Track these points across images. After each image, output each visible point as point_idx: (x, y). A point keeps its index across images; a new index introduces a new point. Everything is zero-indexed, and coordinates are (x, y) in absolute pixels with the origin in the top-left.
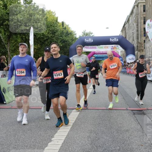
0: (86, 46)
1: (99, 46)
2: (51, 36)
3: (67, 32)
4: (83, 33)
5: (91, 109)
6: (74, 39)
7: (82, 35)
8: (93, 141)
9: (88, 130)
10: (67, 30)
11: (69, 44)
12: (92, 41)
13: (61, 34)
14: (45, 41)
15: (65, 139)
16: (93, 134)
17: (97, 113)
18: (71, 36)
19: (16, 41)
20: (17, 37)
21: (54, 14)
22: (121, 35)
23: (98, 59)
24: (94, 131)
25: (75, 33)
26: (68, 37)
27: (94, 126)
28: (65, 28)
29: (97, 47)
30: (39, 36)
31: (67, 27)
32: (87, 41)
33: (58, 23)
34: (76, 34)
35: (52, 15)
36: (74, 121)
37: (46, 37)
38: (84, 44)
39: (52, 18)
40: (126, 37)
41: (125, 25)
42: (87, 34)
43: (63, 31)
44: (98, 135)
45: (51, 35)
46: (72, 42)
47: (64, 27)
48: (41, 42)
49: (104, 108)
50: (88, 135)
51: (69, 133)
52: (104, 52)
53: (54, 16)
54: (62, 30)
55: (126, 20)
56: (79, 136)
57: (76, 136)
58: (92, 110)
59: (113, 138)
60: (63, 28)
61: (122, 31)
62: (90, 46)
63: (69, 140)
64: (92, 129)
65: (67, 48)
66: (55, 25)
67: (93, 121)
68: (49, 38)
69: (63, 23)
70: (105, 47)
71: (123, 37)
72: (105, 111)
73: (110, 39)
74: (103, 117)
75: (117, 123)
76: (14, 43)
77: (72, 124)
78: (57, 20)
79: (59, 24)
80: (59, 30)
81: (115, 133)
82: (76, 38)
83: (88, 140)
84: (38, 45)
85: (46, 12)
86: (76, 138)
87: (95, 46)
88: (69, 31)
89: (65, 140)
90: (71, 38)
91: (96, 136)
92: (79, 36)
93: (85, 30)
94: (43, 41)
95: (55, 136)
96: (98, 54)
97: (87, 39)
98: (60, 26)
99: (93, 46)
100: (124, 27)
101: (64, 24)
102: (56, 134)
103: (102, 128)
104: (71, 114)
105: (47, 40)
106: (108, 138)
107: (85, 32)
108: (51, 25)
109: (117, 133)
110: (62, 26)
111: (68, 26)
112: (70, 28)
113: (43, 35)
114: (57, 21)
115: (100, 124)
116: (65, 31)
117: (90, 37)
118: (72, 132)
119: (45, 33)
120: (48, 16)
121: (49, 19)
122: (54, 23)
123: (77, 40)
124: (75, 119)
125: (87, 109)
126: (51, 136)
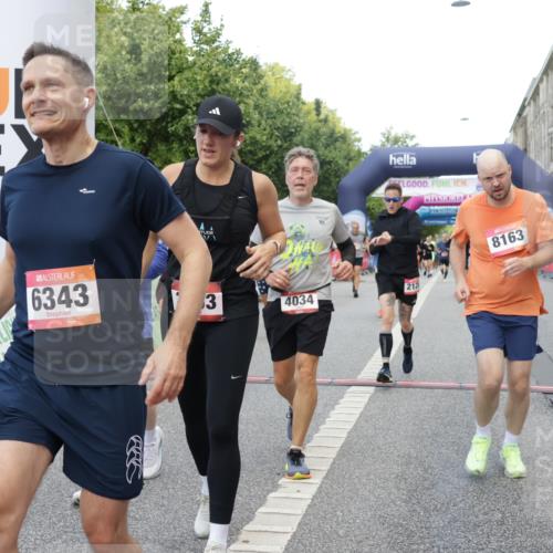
0: (392, 179)
1: (436, 179)
2: (280, 147)
3: (332, 133)
4: (383, 134)
5: (408, 387)
6: (352, 154)
7: (378, 144)
8: (415, 491)
9: (398, 456)
10: (331, 125)
11: (336, 172)
12: (414, 161)
13: (311, 139)
15: (323, 482)
16: (416, 468)
17: (428, 400)
18: (344, 146)
20: (170, 150)
21: (290, 73)
22: (510, 142)
23: (432, 222)
24: (416, 458)
25: (357, 136)
26: (335, 149)
27: (418, 441)
28: (326, 120)
29: (429, 180)
31: (330, 118)
32: (398, 161)
33: (304, 103)
34: (359, 140)
35: (281, 77)
36: (353, 424)
37: (265, 148)
38: (389, 172)
39: (282, 86)
40: (526, 150)
41: (523, 108)
42: (396, 140)
43: (317, 131)
44: (429, 471)
45: (279, 142)
46: (348, 164)
47: (322, 117)
49: (452, 384)
50: (397, 469)
51: (334, 463)
52: (453, 199)
53: (290, 80)
54: (314, 126)
56: (368, 474)
57: (358, 474)
58: (411, 390)
60: (320, 121)
61: (514, 128)
62: (405, 180)
63: (335, 487)
64: (412, 450)
65: (329, 184)
66: (294, 111)
67: (414, 424)
68: (272, 152)
69: (318, 104)
70: (456, 182)
71: (516, 148)
72: (455, 392)
73: (475, 157)
74: (447, 412)
77: (345, 435)
78: (299, 94)
79: (305, 108)
80: (306, 127)
82: (359, 153)
83: (399, 489)
85: (264, 68)
86: (359, 480)
87: (422, 179)
88: (337, 130)
89: (321, 487)
90: (344, 153)
91: (426, 476)
93: (391, 128)
94: (251, 162)
96: (434, 205)
97: (397, 157)
98: (308, 113)
99: (417, 180)
100: (520, 114)
101: (323, 106)
103: (443, 450)
104: (341, 401)
105: (266, 158)
107: (389, 133)
108: (280, 112)
110: (314, 113)
111: (333, 112)
112: (340, 119)
113: (252, 144)
114: (298, 96)
115: (436, 435)
116: (324, 130)
117: (408, 149)
118: (344, 460)
119: (258, 137)
120: (269, 80)
121: (275, 91)
122: (288, 103)
123: (363, 159)
124: (354, 419)
125: (395, 386)
126: (276, 470)
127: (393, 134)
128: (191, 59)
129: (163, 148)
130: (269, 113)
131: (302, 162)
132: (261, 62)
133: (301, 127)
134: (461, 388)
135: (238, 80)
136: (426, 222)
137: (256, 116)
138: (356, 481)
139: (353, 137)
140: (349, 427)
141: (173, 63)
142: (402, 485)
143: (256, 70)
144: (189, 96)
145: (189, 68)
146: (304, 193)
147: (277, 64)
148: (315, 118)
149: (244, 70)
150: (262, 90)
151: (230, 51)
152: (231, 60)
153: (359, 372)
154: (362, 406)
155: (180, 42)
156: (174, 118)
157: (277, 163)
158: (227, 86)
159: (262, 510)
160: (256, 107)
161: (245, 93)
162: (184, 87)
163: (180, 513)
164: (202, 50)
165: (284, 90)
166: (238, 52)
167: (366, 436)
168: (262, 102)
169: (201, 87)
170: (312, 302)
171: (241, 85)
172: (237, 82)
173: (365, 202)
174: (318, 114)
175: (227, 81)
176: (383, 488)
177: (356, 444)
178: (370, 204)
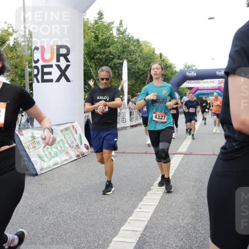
0: (188, 81)
3: (166, 65)
4: (184, 65)
5: (195, 154)
6: (173, 72)
7: (182, 69)
9: (193, 179)
10: (166, 62)
12: (195, 74)
14: (140, 75)
17: (203, 159)
18: (170, 70)
21: (151, 44)
24: (199, 179)
26: (167, 70)
28: (164, 60)
29: (200, 81)
30: (133, 70)
32: (190, 74)
33: (156, 54)
34: (176, 67)
35: (148, 46)
37: (142, 71)
38: (186, 78)
39: (148, 48)
42: (189, 67)
46: (172, 76)
47: (162, 59)
48: (135, 76)
49: (211, 153)
50: (193, 183)
52: (209, 88)
53: (151, 46)
56: (182, 185)
58: (196, 156)
60: (162, 61)
62: (193, 81)
64: (198, 177)
66: (152, 57)
67: (198, 168)
69: (161, 55)
70: (211, 82)
73: (217, 73)
78: (154, 51)
79: (156, 56)
82: (176, 72)
83: (193, 190)
84: (132, 80)
85: (141, 42)
87: (198, 81)
88: (168, 64)
90: (170, 72)
92: (179, 70)
94: (138, 76)
95: (155, 184)
96: (203, 90)
98: (157, 58)
99: (195, 81)
101: (163, 55)
105: (143, 74)
107: (186, 64)
108: (147, 58)
110: (159, 58)
111: (166, 57)
112: (168, 60)
113: (138, 69)
114: (154, 53)
117: (193, 70)
119: (140, 67)
120: (143, 46)
121: (145, 51)
122: (150, 54)
123: (177, 74)
124: (177, 166)
125: (191, 154)
126: (150, 184)
127: (188, 65)
128: (116, 40)
130: (144, 58)
132: (140, 40)
136: (200, 96)
137: (139, 59)
139: (173, 66)
140: (175, 169)
141: (110, 41)
142: (195, 189)
143: (138, 43)
144: (115, 53)
145: (115, 43)
147: (146, 41)
148: (160, 60)
149: (135, 43)
150: (141, 50)
151: (130, 37)
152: (130, 40)
153: (178, 150)
154: (179, 161)
155: (112, 34)
156: (110, 61)
158: (129, 49)
159: (145, 197)
160: (139, 56)
161: (135, 51)
162: (113, 50)
163: (117, 198)
164: (120, 37)
165: (149, 50)
166: (132, 37)
167: (181, 172)
168: (141, 54)
169: (120, 49)
171: (133, 49)
172: (132, 47)
173: (178, 89)
174: (161, 58)
175: (129, 47)
176: (188, 190)
177: (177, 174)
178: (180, 90)
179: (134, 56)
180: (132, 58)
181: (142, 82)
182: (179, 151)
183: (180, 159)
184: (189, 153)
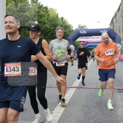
0: (81, 37)
1: (91, 37)
4: (78, 26)
6: (71, 31)
7: (77, 28)
8: (86, 114)
9: (82, 105)
10: (66, 24)
11: (67, 35)
12: (86, 32)
14: (48, 33)
16: (86, 108)
17: (89, 91)
19: (25, 33)
20: (26, 29)
21: (55, 11)
22: (110, 27)
23: (91, 47)
24: (86, 105)
25: (72, 26)
27: (87, 101)
28: (64, 22)
29: (90, 37)
30: (43, 29)
31: (65, 22)
32: (82, 32)
33: (59, 18)
34: (73, 27)
35: (53, 12)
36: (71, 97)
37: (49, 29)
38: (80, 35)
39: (53, 14)
40: (113, 29)
41: (113, 19)
42: (82, 27)
44: (90, 109)
45: (53, 28)
46: (70, 33)
47: (63, 21)
48: (44, 33)
49: (95, 87)
50: (82, 108)
51: (66, 107)
52: (96, 42)
53: (55, 12)
54: (61, 24)
55: (114, 16)
56: (75, 110)
57: (72, 110)
59: (103, 112)
60: (63, 23)
61: (110, 24)
62: (84, 37)
63: (66, 113)
64: (85, 104)
66: (56, 20)
68: (51, 30)
70: (96, 38)
71: (111, 29)
72: (96, 89)
73: (101, 31)
74: (94, 94)
75: (106, 100)
76: (23, 34)
77: (69, 100)
78: (58, 16)
79: (59, 19)
80: (59, 24)
81: (104, 107)
82: (73, 30)
83: (82, 113)
84: (42, 36)
85: (49, 9)
87: (88, 37)
88: (67, 25)
89: (63, 113)
90: (69, 30)
92: (75, 29)
93: (80, 24)
94: (46, 33)
95: (55, 109)
96: (91, 43)
97: (82, 31)
98: (60, 20)
99: (87, 37)
100: (112, 21)
101: (63, 19)
102: (56, 108)
103: (93, 104)
104: (68, 92)
106: (98, 111)
108: (53, 20)
109: (105, 108)
110: (61, 20)
111: (66, 20)
112: (68, 22)
113: (46, 28)
114: (57, 16)
115: (91, 100)
116: (64, 25)
117: (84, 29)
118: (69, 106)
119: (47, 26)
120: (50, 12)
121: (52, 15)
122: (55, 18)
123: (73, 32)
124: (71, 96)
125: (81, 88)
126: (52, 109)
127: (81, 26)
129: (24, 29)
130: (50, 21)
131: (60, 30)
133: (58, 24)
134: (97, 88)
135: (42, 12)
136: (89, 47)
137: (47, 21)
138: (72, 111)
139: (71, 26)
140: (70, 98)
142: (83, 112)
143: (47, 10)
146: (61, 37)
147: (52, 8)
148: (61, 22)
149: (44, 10)
150: (48, 15)
151: (40, 5)
152: (40, 7)
153: (72, 84)
154: (73, 93)
155: (28, 2)
157: (52, 33)
158: (40, 14)
160: (47, 19)
161: (44, 15)
165: (54, 15)
166: (42, 5)
167: (74, 100)
168: (48, 18)
170: (63, 64)
174: (62, 21)
175: (39, 12)
176: (78, 113)
177: (71, 102)
178: (75, 43)
179: (43, 19)
180: (41, 20)
181: (49, 37)
182: (74, 85)
183: (74, 91)
184: (80, 87)
